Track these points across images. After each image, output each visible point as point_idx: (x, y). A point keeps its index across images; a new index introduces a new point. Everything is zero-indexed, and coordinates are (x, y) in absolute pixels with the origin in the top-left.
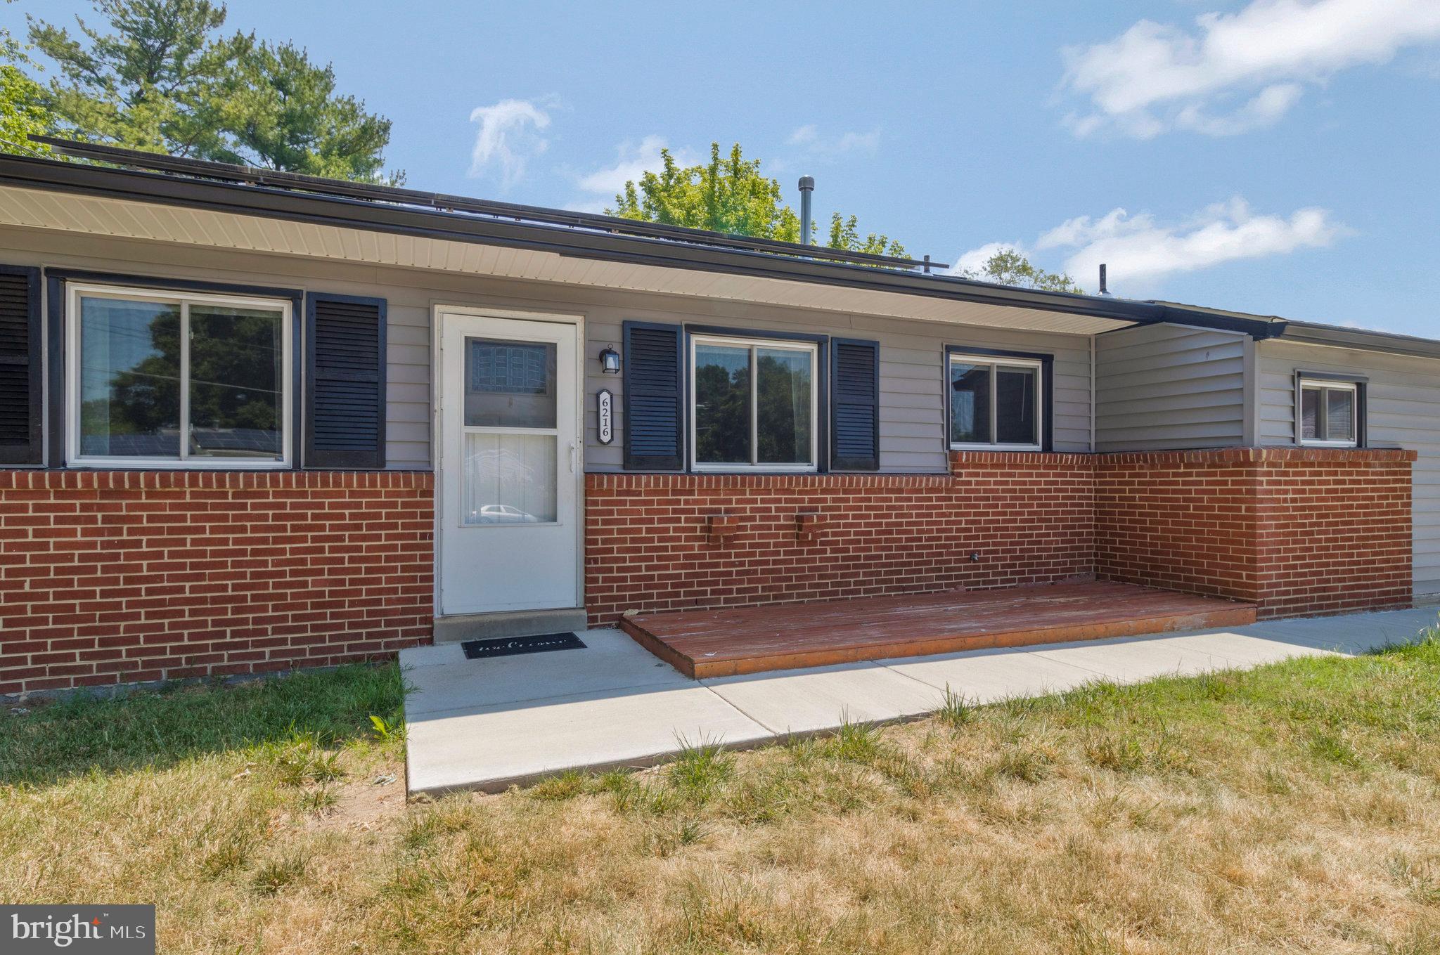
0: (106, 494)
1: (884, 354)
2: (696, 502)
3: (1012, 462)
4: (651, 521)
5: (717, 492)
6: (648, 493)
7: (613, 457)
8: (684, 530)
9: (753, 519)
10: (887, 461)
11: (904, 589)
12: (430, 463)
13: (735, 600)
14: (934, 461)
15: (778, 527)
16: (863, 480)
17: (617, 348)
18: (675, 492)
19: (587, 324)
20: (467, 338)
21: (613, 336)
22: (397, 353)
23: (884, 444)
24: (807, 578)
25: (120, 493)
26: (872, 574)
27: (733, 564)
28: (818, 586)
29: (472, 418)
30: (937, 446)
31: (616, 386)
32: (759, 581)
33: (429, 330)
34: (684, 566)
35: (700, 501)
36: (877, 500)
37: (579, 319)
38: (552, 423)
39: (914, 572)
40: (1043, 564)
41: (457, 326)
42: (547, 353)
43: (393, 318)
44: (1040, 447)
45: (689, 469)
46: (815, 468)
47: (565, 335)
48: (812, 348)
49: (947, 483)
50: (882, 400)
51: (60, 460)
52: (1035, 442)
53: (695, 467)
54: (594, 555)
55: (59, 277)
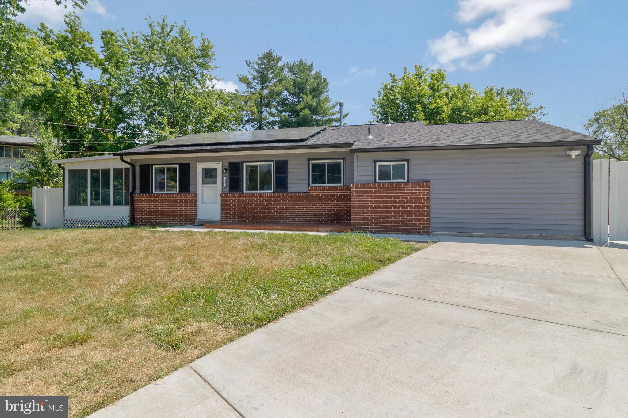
0: (156, 197)
1: (289, 163)
2: (242, 199)
3: (333, 188)
4: (233, 203)
5: (246, 197)
6: (232, 197)
7: (227, 190)
8: (239, 205)
9: (254, 203)
10: (290, 190)
11: (293, 222)
12: (196, 192)
13: (250, 221)
14: (305, 189)
15: (260, 205)
16: (281, 194)
17: (228, 168)
18: (238, 197)
19: (222, 164)
20: (203, 169)
21: (227, 165)
22: (192, 172)
23: (289, 185)
24: (267, 217)
26: (284, 217)
27: (250, 213)
28: (270, 219)
29: (203, 184)
30: (307, 185)
31: (228, 175)
32: (256, 217)
33: (196, 168)
34: (239, 213)
36: (285, 199)
37: (221, 163)
38: (216, 183)
39: (296, 217)
40: (339, 218)
41: (201, 166)
42: (215, 169)
43: (191, 166)
44: (342, 184)
45: (243, 192)
46: (272, 192)
47: (218, 166)
48: (272, 163)
49: (306, 195)
50: (289, 174)
51: (152, 192)
52: (340, 183)
53: (245, 192)
54: (222, 210)
55: (152, 165)
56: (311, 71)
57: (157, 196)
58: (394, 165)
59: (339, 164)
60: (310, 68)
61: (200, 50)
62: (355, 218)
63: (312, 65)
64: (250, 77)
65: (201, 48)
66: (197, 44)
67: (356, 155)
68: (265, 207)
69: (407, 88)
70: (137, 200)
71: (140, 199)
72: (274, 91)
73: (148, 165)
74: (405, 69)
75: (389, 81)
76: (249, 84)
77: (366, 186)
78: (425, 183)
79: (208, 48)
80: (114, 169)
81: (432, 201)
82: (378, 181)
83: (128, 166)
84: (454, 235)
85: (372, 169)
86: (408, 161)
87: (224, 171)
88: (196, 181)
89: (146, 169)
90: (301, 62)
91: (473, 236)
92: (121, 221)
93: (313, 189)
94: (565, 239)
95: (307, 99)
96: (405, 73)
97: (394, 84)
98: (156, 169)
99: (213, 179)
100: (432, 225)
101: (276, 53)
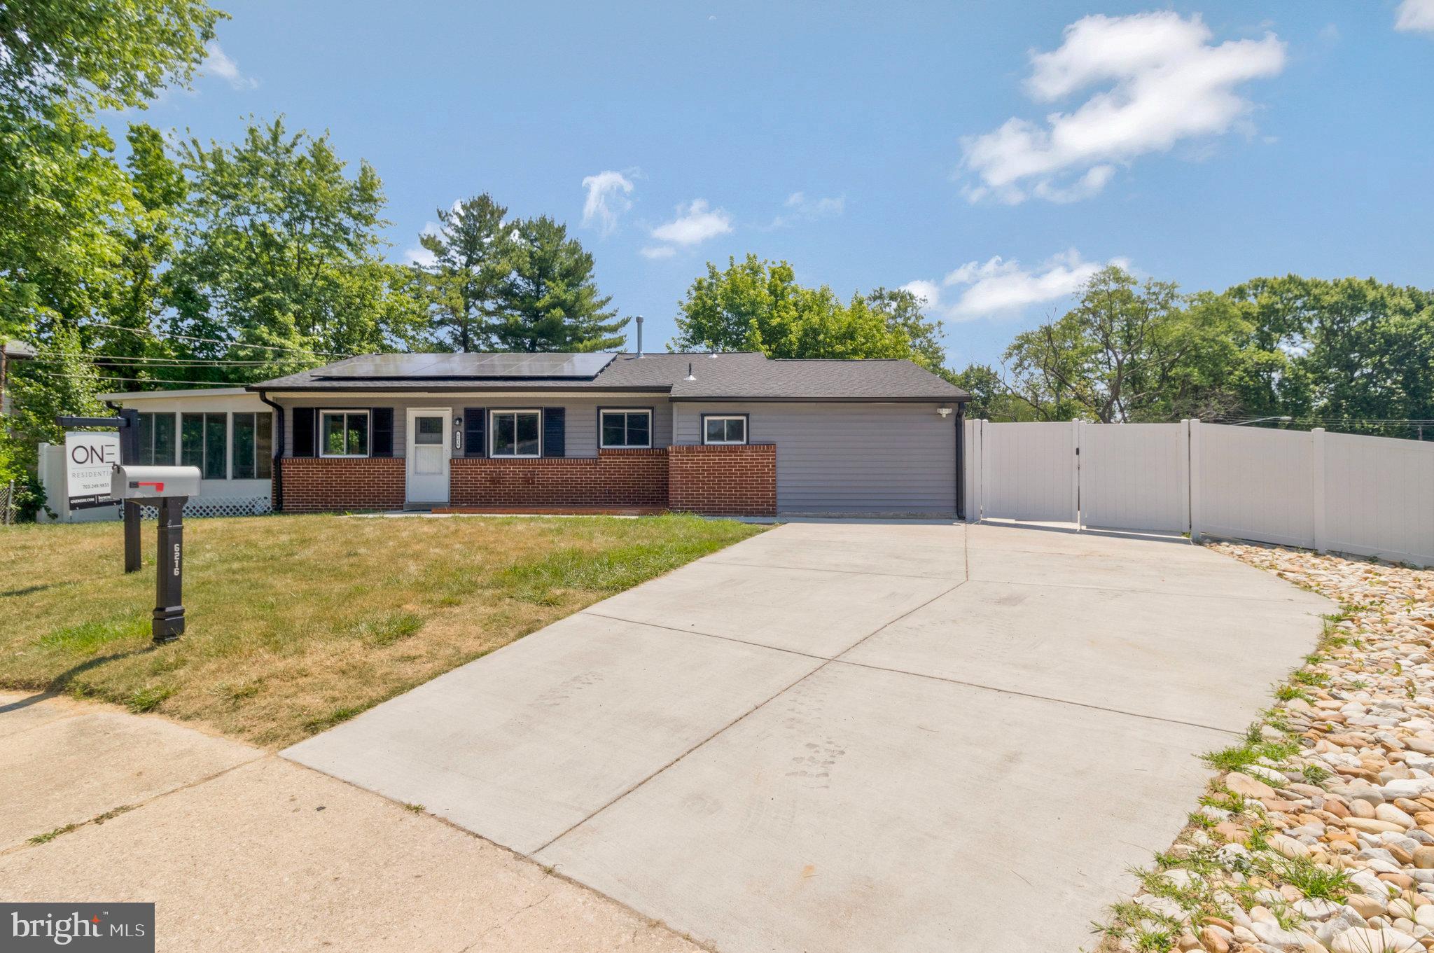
0: (325, 464)
1: (567, 412)
3: (637, 452)
4: (472, 474)
6: (471, 465)
7: (462, 453)
8: (484, 477)
9: (509, 474)
10: (568, 453)
12: (405, 455)
13: (503, 503)
14: (593, 453)
15: (519, 478)
16: (554, 460)
17: (463, 418)
18: (480, 465)
19: (454, 410)
20: (417, 418)
21: (461, 414)
22: (396, 423)
23: (567, 447)
24: (531, 496)
25: (328, 464)
26: (559, 496)
27: (501, 490)
28: (536, 500)
29: (417, 442)
30: (595, 447)
31: (462, 429)
32: (511, 496)
33: (405, 415)
34: (483, 490)
35: (489, 468)
36: (561, 468)
37: (450, 409)
38: (441, 442)
39: (579, 497)
41: (412, 414)
42: (440, 420)
43: (395, 413)
44: (650, 447)
45: (489, 457)
46: (539, 456)
47: (446, 415)
48: (539, 412)
49: (595, 461)
50: (567, 430)
51: (317, 456)
52: (647, 444)
53: (492, 456)
54: (453, 485)
55: (318, 409)
56: (561, 238)
57: (328, 463)
58: (728, 421)
59: (646, 416)
60: (561, 231)
61: (357, 189)
62: (675, 494)
63: (564, 227)
64: (445, 242)
65: (358, 185)
66: (349, 176)
67: (675, 406)
68: (528, 481)
69: (735, 290)
70: (287, 470)
71: (294, 468)
72: (494, 270)
73: (312, 409)
74: (732, 258)
75: (705, 275)
76: (440, 252)
77: (690, 449)
78: (770, 446)
79: (372, 186)
80: (236, 415)
81: (779, 471)
82: (706, 442)
83: (269, 409)
84: (806, 516)
85: (698, 425)
86: (747, 415)
87: (457, 422)
88: (404, 438)
89: (304, 418)
90: (543, 220)
91: (830, 517)
92: (250, 507)
93: (606, 452)
94: (936, 518)
95: (559, 289)
96: (732, 265)
97: (714, 281)
98: (326, 416)
99: (435, 436)
100: (779, 503)
101: (497, 201)
